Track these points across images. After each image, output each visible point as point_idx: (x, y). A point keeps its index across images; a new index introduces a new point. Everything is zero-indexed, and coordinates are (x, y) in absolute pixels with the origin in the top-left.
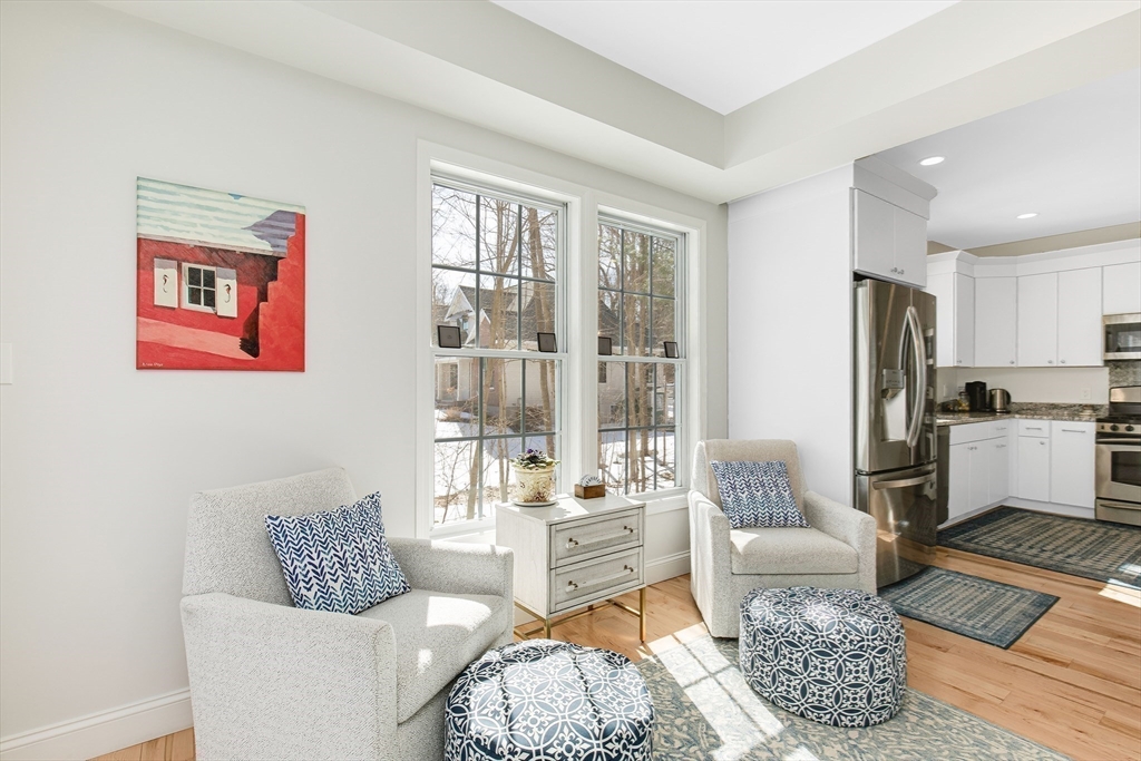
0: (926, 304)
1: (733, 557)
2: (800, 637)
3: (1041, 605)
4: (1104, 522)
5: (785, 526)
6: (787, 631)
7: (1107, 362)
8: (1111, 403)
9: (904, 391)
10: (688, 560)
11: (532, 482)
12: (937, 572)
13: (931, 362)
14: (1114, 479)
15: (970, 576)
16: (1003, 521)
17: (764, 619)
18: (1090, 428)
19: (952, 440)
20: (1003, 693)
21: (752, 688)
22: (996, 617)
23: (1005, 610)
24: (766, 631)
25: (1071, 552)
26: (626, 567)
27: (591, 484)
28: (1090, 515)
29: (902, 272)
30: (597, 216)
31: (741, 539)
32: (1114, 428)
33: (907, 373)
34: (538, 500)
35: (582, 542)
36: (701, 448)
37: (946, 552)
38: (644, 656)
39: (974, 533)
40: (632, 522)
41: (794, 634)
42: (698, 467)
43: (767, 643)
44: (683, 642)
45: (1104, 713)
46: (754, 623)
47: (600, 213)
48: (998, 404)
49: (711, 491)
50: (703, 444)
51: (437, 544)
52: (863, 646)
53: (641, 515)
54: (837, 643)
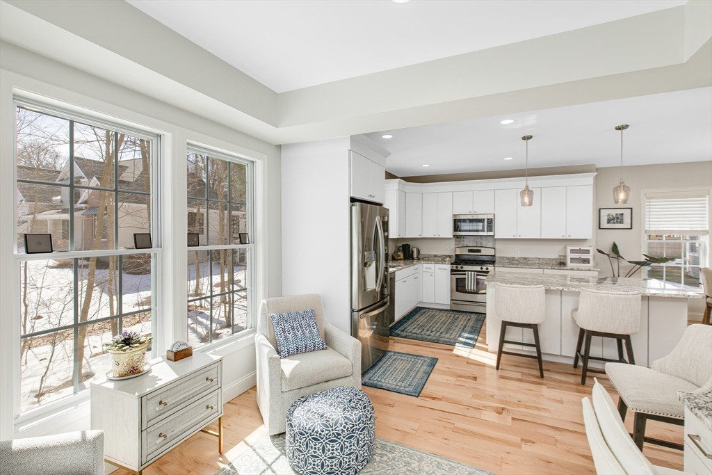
0: (385, 213)
1: (282, 381)
2: (320, 434)
3: (431, 365)
4: (453, 311)
5: (314, 350)
6: (313, 431)
7: (454, 236)
8: (456, 255)
9: (374, 262)
10: (255, 377)
11: (127, 360)
12: (390, 354)
13: (386, 234)
14: (457, 290)
15: (403, 354)
16: (417, 316)
17: (300, 425)
18: (448, 267)
19: (397, 279)
20: (416, 426)
21: (294, 469)
22: (414, 378)
23: (417, 372)
24: (301, 434)
25: (442, 330)
26: (207, 407)
27: (180, 349)
28: (449, 308)
29: (374, 197)
30: (186, 146)
31: (288, 365)
32: (457, 267)
33: (376, 252)
34: (133, 372)
35: (170, 401)
36: (264, 304)
37: (393, 339)
38: (222, 466)
39: (406, 325)
40: (212, 374)
41: (317, 432)
42: (262, 319)
43: (302, 441)
44: (250, 445)
45: (453, 424)
46: (294, 429)
47: (188, 144)
48: (415, 255)
49: (270, 333)
50: (265, 301)
51: (18, 444)
52: (353, 430)
53: (219, 367)
54: (340, 432)
